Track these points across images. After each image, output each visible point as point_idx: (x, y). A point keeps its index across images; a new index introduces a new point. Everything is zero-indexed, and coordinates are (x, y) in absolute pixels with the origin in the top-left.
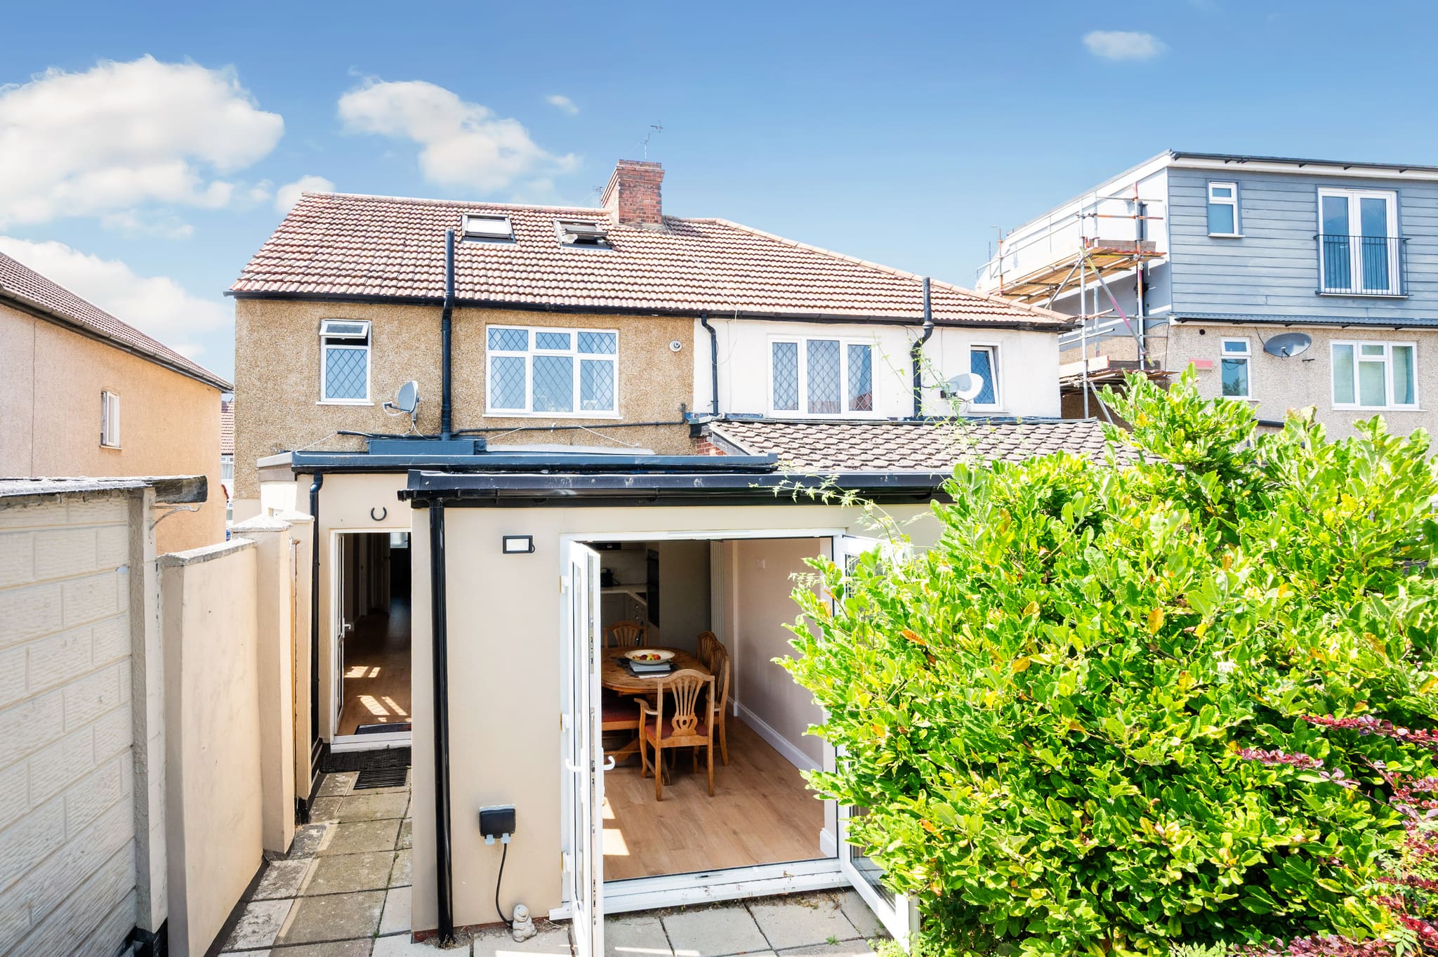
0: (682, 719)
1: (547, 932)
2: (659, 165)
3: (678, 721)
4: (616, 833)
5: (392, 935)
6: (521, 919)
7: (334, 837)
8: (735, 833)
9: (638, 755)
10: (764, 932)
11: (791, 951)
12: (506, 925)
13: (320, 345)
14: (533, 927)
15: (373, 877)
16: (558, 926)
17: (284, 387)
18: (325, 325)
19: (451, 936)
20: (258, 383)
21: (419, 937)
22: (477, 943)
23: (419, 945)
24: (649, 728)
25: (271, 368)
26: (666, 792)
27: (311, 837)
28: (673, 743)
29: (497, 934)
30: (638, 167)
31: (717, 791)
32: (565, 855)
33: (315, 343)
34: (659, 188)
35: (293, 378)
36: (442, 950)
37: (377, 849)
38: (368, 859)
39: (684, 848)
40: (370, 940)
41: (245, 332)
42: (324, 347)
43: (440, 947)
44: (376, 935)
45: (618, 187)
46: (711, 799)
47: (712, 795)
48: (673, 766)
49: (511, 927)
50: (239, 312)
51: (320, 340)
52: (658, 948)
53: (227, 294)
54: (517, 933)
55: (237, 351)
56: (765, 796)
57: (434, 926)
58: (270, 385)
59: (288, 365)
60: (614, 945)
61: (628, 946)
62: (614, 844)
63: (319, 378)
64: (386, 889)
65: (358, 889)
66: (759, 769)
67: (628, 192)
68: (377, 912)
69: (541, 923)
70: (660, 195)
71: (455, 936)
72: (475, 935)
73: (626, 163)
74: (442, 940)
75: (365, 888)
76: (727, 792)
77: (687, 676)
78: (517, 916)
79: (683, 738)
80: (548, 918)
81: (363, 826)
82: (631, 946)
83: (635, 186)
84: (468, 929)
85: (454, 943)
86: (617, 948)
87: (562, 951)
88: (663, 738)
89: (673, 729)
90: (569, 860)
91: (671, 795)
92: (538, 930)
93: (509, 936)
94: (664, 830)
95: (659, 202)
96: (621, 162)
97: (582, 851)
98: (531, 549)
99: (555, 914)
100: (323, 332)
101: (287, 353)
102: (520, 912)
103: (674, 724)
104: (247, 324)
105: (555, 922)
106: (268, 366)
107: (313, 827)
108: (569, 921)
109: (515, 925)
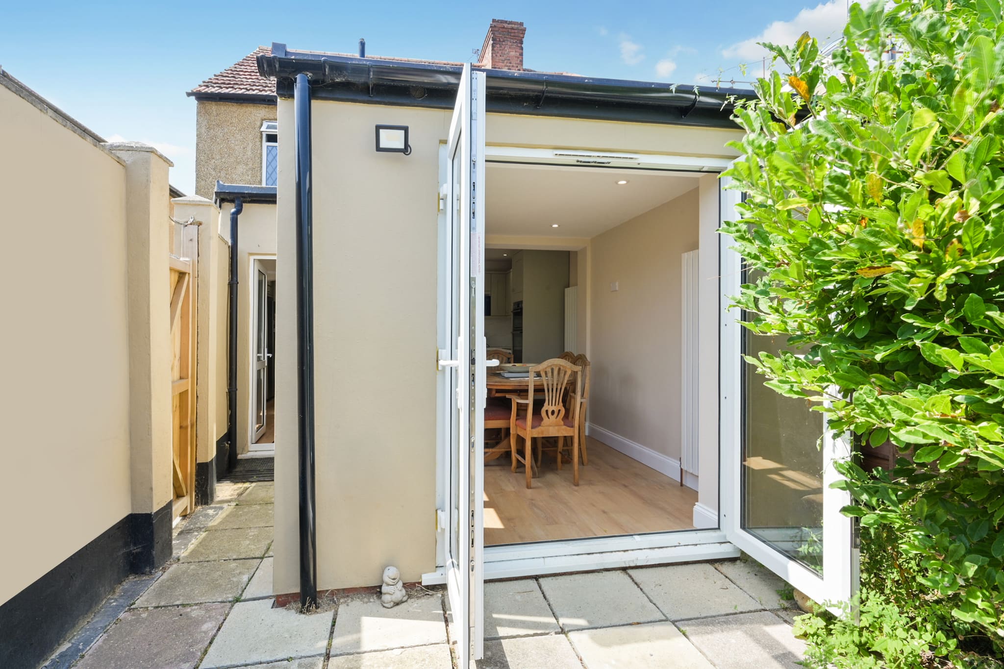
0: (551, 409)
1: (418, 598)
2: (522, 24)
3: (547, 411)
4: (491, 511)
5: (254, 599)
6: (390, 582)
7: (227, 516)
8: (604, 512)
9: (508, 454)
10: (654, 601)
11: (690, 622)
12: (376, 591)
13: (261, 141)
14: (404, 591)
15: (253, 547)
16: (431, 592)
17: (234, 176)
18: (265, 124)
19: (314, 600)
20: (213, 173)
21: (281, 601)
22: (342, 609)
23: (280, 610)
24: (520, 422)
25: (223, 160)
26: (534, 482)
27: (207, 516)
28: (542, 432)
29: (366, 600)
30: (506, 25)
31: (581, 482)
32: (439, 512)
33: (257, 140)
34: (522, 43)
35: (241, 169)
36: (303, 616)
37: (264, 525)
38: (252, 533)
39: (556, 523)
40: (229, 605)
41: (203, 130)
42: (265, 144)
43: (301, 612)
44: (237, 600)
45: (491, 42)
46: (576, 488)
47: (577, 485)
48: (539, 463)
49: (380, 593)
50: (198, 113)
51: (261, 138)
52: (541, 615)
53: (189, 94)
54: (386, 598)
55: (197, 145)
56: (625, 486)
57: (297, 590)
58: (223, 174)
59: (237, 158)
60: (492, 612)
61: (506, 613)
62: (490, 519)
63: (261, 170)
64: (262, 558)
65: (235, 557)
66: (615, 468)
67: (498, 46)
68: (245, 578)
69: (413, 588)
70: (522, 49)
71: (319, 601)
72: (342, 601)
73: (498, 21)
74: (304, 604)
75: (240, 557)
76: (590, 483)
77: (556, 365)
78: (386, 579)
79: (551, 428)
80: (420, 583)
81: (258, 507)
82: (510, 614)
83: (504, 41)
84: (333, 593)
85: (317, 608)
86: (495, 616)
87: (434, 618)
88: (533, 427)
89: (542, 419)
90: (443, 516)
91: (540, 484)
92: (410, 596)
93: (378, 602)
94: (535, 509)
95: (521, 54)
96: (494, 21)
97: (458, 509)
98: (406, 150)
99: (428, 579)
100: (263, 129)
101: (236, 148)
102: (390, 573)
103: (543, 414)
104: (205, 123)
105: (427, 587)
106: (221, 159)
107: (211, 508)
108: (443, 587)
109: (385, 589)
